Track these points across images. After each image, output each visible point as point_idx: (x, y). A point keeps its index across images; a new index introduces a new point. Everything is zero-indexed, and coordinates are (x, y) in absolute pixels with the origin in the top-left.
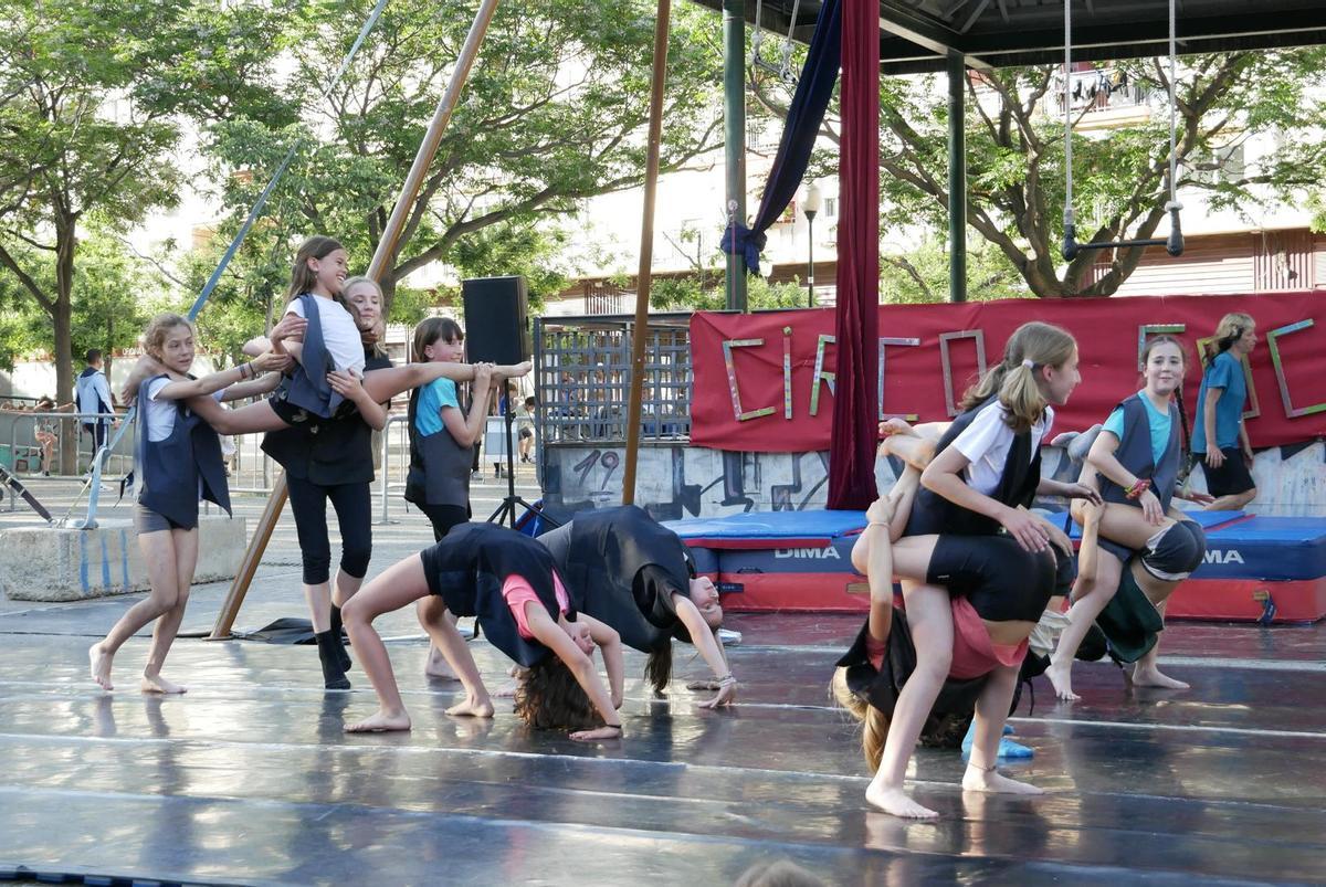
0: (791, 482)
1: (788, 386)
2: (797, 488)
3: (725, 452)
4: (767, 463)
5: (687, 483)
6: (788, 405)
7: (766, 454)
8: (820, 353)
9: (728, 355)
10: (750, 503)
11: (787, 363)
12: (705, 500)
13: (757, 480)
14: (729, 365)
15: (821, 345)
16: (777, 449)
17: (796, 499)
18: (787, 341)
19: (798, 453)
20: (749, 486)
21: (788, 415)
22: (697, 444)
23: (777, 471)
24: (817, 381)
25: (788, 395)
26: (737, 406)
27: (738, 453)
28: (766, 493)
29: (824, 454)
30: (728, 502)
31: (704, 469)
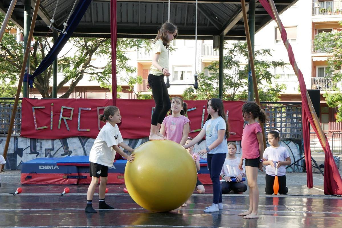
0: (51, 148)
1: (52, 120)
2: (53, 149)
3: (31, 139)
4: (44, 142)
5: (19, 148)
6: (52, 126)
7: (43, 139)
8: (62, 111)
9: (34, 111)
10: (38, 154)
11: (52, 114)
12: (24, 152)
13: (41, 147)
14: (34, 114)
15: (62, 109)
16: (47, 138)
17: (52, 153)
18: (52, 108)
19: (53, 140)
20: (38, 149)
21: (51, 128)
22: (22, 136)
23: (47, 144)
24: (61, 119)
25: (52, 123)
26: (36, 125)
27: (34, 139)
28: (43, 150)
29: (61, 140)
30: (31, 153)
31: (24, 144)
